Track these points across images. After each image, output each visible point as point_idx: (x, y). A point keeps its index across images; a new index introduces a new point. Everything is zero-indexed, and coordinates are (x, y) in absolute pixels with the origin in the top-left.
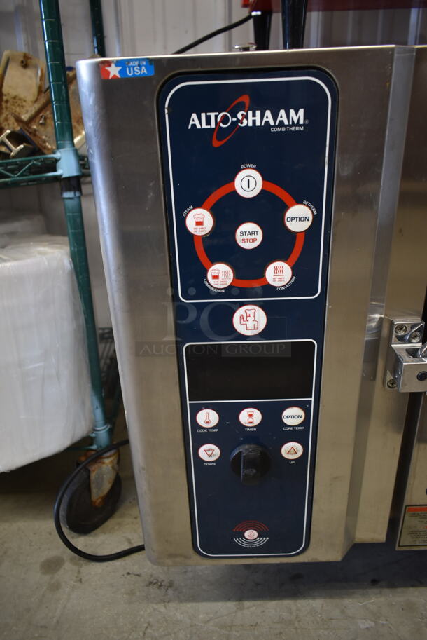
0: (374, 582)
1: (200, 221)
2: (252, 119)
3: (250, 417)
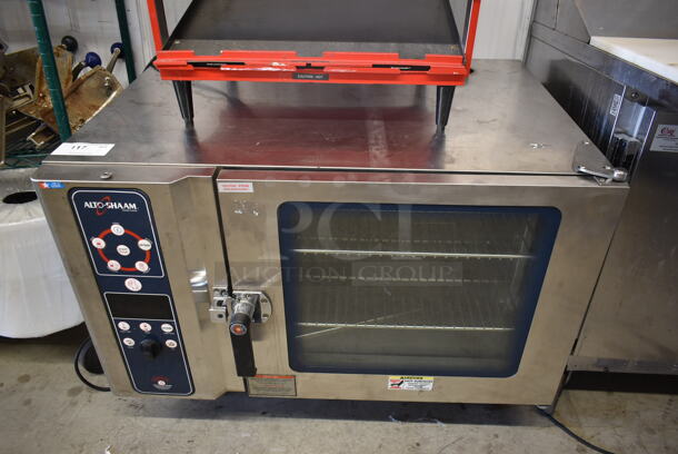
0: (264, 413)
1: (99, 243)
2: (113, 206)
3: (145, 327)
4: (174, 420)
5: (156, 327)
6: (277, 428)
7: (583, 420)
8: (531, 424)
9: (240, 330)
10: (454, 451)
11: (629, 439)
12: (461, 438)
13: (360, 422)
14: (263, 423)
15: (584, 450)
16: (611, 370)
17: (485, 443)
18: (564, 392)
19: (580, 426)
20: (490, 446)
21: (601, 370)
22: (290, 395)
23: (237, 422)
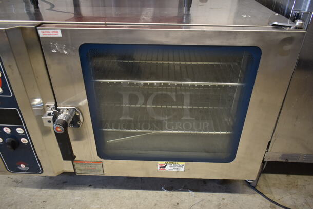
0: (90, 186)
3: (7, 130)
4: (37, 189)
5: (13, 130)
6: (96, 194)
7: (273, 190)
8: (243, 192)
9: (60, 130)
10: (199, 208)
11: (300, 201)
12: (202, 200)
13: (145, 191)
14: (89, 191)
15: (274, 207)
16: (290, 161)
17: (217, 203)
18: (262, 174)
19: (272, 193)
20: (219, 205)
21: (284, 161)
22: (100, 174)
23: (73, 191)
